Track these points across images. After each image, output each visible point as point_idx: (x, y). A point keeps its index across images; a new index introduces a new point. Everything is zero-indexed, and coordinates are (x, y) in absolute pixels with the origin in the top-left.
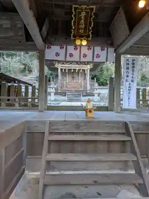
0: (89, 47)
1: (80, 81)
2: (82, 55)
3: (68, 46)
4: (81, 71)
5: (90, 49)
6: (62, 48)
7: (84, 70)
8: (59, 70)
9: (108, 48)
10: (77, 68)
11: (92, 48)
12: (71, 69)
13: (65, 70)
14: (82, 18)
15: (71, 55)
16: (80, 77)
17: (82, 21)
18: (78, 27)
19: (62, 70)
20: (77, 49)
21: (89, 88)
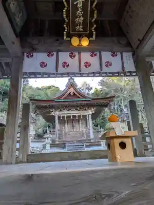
0: (93, 52)
1: (81, 129)
2: (83, 64)
3: (60, 53)
4: (82, 117)
5: (96, 55)
6: (50, 55)
7: (84, 116)
8: (56, 118)
9: (121, 53)
10: (77, 115)
11: (98, 54)
12: (70, 116)
13: (63, 117)
14: (79, 6)
15: (65, 65)
16: (81, 125)
17: (79, 12)
18: (74, 22)
19: (59, 117)
20: (74, 57)
21: (92, 136)
